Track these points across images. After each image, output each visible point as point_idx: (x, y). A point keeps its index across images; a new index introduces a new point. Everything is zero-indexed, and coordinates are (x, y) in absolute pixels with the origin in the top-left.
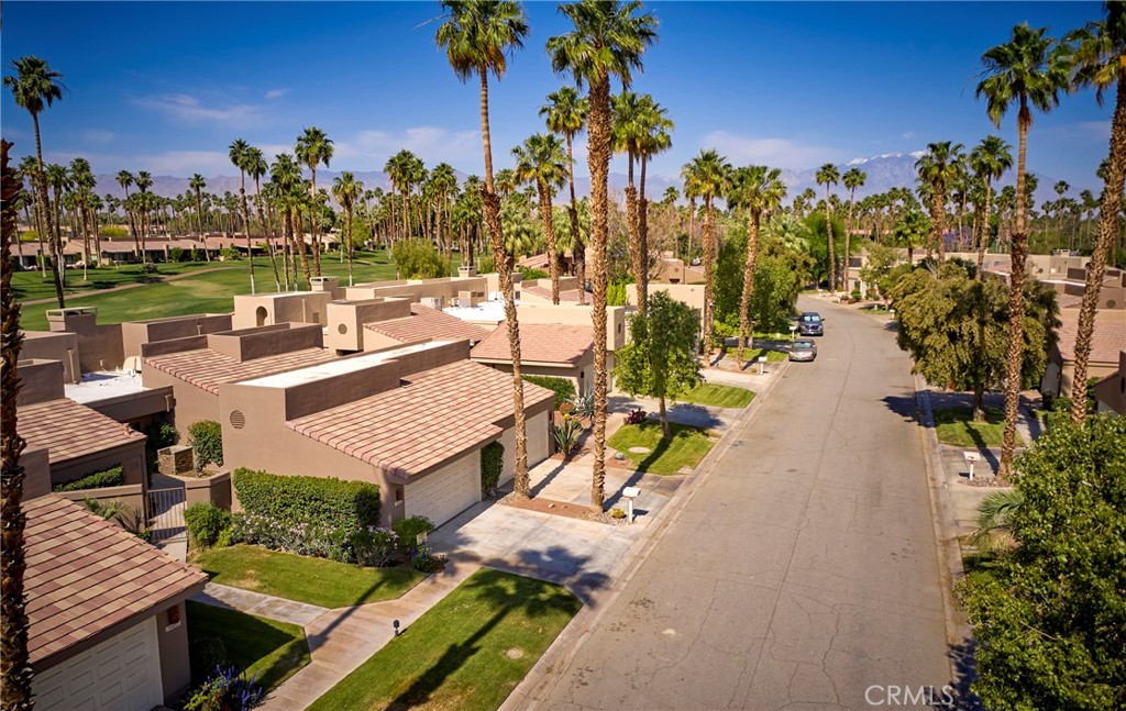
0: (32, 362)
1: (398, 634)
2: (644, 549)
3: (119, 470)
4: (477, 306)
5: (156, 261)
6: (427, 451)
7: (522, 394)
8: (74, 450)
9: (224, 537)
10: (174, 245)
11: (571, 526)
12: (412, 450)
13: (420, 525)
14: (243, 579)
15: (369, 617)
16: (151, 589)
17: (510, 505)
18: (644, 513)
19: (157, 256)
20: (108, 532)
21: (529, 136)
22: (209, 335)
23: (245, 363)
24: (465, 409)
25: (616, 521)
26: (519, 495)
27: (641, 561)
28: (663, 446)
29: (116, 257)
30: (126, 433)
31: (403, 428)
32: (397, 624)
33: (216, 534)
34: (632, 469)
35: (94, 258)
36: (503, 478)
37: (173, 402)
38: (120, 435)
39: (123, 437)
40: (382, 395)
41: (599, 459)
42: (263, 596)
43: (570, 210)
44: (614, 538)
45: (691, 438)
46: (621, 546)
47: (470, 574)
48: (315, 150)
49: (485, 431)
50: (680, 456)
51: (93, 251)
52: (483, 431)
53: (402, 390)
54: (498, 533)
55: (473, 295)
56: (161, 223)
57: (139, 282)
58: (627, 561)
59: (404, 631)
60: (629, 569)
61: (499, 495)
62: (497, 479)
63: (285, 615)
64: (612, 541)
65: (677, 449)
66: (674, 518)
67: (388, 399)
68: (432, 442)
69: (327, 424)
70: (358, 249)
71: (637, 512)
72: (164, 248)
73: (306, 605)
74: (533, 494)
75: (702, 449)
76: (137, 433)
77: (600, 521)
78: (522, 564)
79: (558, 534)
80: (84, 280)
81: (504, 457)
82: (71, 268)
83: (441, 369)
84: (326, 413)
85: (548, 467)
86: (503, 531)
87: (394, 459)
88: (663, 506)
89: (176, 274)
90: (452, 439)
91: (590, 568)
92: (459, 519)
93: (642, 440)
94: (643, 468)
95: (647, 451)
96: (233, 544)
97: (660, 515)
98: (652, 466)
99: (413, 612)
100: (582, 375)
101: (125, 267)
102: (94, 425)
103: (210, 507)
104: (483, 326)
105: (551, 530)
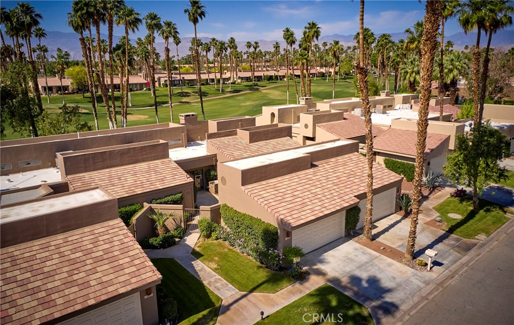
0: (159, 141)
1: (263, 319)
2: (431, 293)
3: (180, 195)
4: (386, 113)
5: (259, 81)
6: (309, 211)
7: (372, 183)
8: (162, 185)
9: (214, 235)
10: (266, 73)
11: (390, 265)
12: (300, 210)
13: (298, 252)
14: (211, 262)
15: (254, 302)
16: (134, 280)
17: (359, 243)
18: (440, 264)
19: (259, 78)
20: (132, 243)
21: (416, 23)
22: (238, 130)
23: (251, 144)
24: (341, 185)
25: (419, 268)
26: (365, 238)
27: (426, 302)
28: (471, 215)
29: (244, 79)
30: (186, 178)
31: (301, 195)
32: (262, 313)
33: (211, 233)
34: (444, 230)
35: (235, 79)
36: (358, 226)
37: (217, 161)
38: (183, 178)
39: (184, 180)
40: (298, 173)
41: (412, 229)
42: (215, 274)
43: (439, 64)
44: (413, 280)
45: (493, 213)
46: (416, 287)
47: (317, 287)
48: (312, 33)
49: (349, 200)
50: (481, 225)
51: (235, 76)
52: (347, 201)
53: (312, 170)
54: (345, 261)
55: (385, 107)
56: (268, 62)
57: (250, 90)
58: (416, 299)
59: (267, 317)
60: (415, 306)
61: (356, 234)
62: (355, 226)
63: (218, 289)
64: (411, 282)
65: (480, 220)
66: (460, 273)
67: (300, 176)
68: (314, 205)
69: (262, 189)
70: (347, 74)
71: (436, 263)
72: (262, 75)
73: (231, 286)
74: (374, 238)
75: (499, 222)
76: (191, 178)
77: (409, 266)
78: (349, 285)
79: (379, 269)
80: (229, 89)
81: (361, 215)
82: (226, 84)
83: (339, 158)
84: (264, 182)
85: (392, 219)
86: (348, 259)
87: (288, 215)
88: (455, 261)
89: (265, 86)
90: (326, 205)
91: (389, 298)
92: (327, 246)
93: (459, 210)
94: (451, 230)
95: (458, 217)
96: (218, 239)
97: (450, 269)
98: (458, 230)
99: (278, 304)
100: (429, 164)
101: (246, 83)
102: (176, 172)
103: (209, 220)
104: (382, 127)
105: (376, 265)
